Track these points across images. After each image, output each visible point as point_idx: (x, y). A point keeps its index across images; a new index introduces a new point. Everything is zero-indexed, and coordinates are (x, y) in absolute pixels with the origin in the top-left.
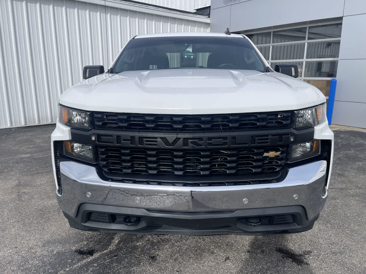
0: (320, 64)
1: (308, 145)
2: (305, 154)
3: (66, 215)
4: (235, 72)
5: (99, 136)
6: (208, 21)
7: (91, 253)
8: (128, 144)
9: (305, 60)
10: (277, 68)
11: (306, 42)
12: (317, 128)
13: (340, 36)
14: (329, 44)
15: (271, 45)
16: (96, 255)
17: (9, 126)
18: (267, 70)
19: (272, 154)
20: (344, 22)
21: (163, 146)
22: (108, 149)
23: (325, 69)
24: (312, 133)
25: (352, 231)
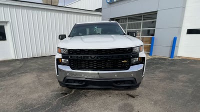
0: (149, 30)
1: (137, 59)
2: (136, 62)
3: (59, 82)
4: (113, 36)
5: (71, 57)
6: (101, 14)
7: (66, 94)
8: (80, 59)
9: (141, 29)
10: (128, 34)
11: (142, 21)
12: (140, 53)
13: (156, 19)
14: (153, 22)
15: (127, 23)
16: (68, 95)
17: (22, 58)
18: (124, 34)
19: (125, 61)
20: (158, 13)
21: (91, 59)
22: (74, 60)
23: (151, 32)
24: (138, 55)
25: (154, 90)
